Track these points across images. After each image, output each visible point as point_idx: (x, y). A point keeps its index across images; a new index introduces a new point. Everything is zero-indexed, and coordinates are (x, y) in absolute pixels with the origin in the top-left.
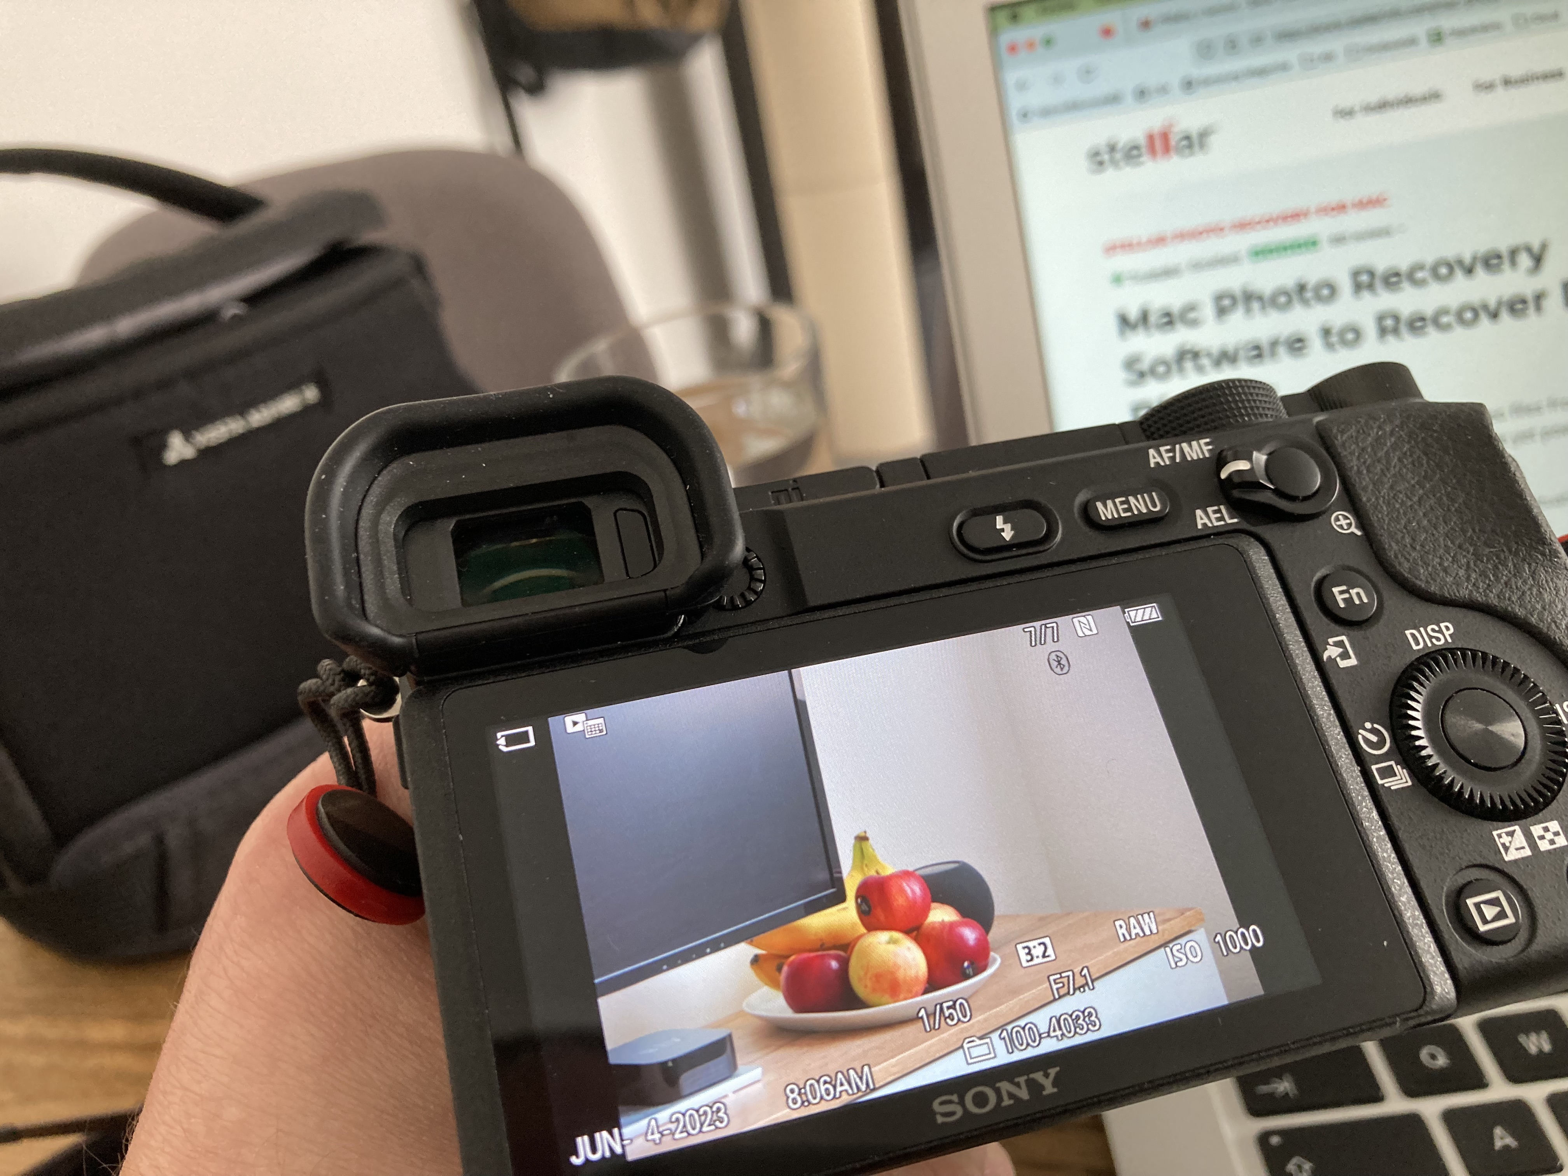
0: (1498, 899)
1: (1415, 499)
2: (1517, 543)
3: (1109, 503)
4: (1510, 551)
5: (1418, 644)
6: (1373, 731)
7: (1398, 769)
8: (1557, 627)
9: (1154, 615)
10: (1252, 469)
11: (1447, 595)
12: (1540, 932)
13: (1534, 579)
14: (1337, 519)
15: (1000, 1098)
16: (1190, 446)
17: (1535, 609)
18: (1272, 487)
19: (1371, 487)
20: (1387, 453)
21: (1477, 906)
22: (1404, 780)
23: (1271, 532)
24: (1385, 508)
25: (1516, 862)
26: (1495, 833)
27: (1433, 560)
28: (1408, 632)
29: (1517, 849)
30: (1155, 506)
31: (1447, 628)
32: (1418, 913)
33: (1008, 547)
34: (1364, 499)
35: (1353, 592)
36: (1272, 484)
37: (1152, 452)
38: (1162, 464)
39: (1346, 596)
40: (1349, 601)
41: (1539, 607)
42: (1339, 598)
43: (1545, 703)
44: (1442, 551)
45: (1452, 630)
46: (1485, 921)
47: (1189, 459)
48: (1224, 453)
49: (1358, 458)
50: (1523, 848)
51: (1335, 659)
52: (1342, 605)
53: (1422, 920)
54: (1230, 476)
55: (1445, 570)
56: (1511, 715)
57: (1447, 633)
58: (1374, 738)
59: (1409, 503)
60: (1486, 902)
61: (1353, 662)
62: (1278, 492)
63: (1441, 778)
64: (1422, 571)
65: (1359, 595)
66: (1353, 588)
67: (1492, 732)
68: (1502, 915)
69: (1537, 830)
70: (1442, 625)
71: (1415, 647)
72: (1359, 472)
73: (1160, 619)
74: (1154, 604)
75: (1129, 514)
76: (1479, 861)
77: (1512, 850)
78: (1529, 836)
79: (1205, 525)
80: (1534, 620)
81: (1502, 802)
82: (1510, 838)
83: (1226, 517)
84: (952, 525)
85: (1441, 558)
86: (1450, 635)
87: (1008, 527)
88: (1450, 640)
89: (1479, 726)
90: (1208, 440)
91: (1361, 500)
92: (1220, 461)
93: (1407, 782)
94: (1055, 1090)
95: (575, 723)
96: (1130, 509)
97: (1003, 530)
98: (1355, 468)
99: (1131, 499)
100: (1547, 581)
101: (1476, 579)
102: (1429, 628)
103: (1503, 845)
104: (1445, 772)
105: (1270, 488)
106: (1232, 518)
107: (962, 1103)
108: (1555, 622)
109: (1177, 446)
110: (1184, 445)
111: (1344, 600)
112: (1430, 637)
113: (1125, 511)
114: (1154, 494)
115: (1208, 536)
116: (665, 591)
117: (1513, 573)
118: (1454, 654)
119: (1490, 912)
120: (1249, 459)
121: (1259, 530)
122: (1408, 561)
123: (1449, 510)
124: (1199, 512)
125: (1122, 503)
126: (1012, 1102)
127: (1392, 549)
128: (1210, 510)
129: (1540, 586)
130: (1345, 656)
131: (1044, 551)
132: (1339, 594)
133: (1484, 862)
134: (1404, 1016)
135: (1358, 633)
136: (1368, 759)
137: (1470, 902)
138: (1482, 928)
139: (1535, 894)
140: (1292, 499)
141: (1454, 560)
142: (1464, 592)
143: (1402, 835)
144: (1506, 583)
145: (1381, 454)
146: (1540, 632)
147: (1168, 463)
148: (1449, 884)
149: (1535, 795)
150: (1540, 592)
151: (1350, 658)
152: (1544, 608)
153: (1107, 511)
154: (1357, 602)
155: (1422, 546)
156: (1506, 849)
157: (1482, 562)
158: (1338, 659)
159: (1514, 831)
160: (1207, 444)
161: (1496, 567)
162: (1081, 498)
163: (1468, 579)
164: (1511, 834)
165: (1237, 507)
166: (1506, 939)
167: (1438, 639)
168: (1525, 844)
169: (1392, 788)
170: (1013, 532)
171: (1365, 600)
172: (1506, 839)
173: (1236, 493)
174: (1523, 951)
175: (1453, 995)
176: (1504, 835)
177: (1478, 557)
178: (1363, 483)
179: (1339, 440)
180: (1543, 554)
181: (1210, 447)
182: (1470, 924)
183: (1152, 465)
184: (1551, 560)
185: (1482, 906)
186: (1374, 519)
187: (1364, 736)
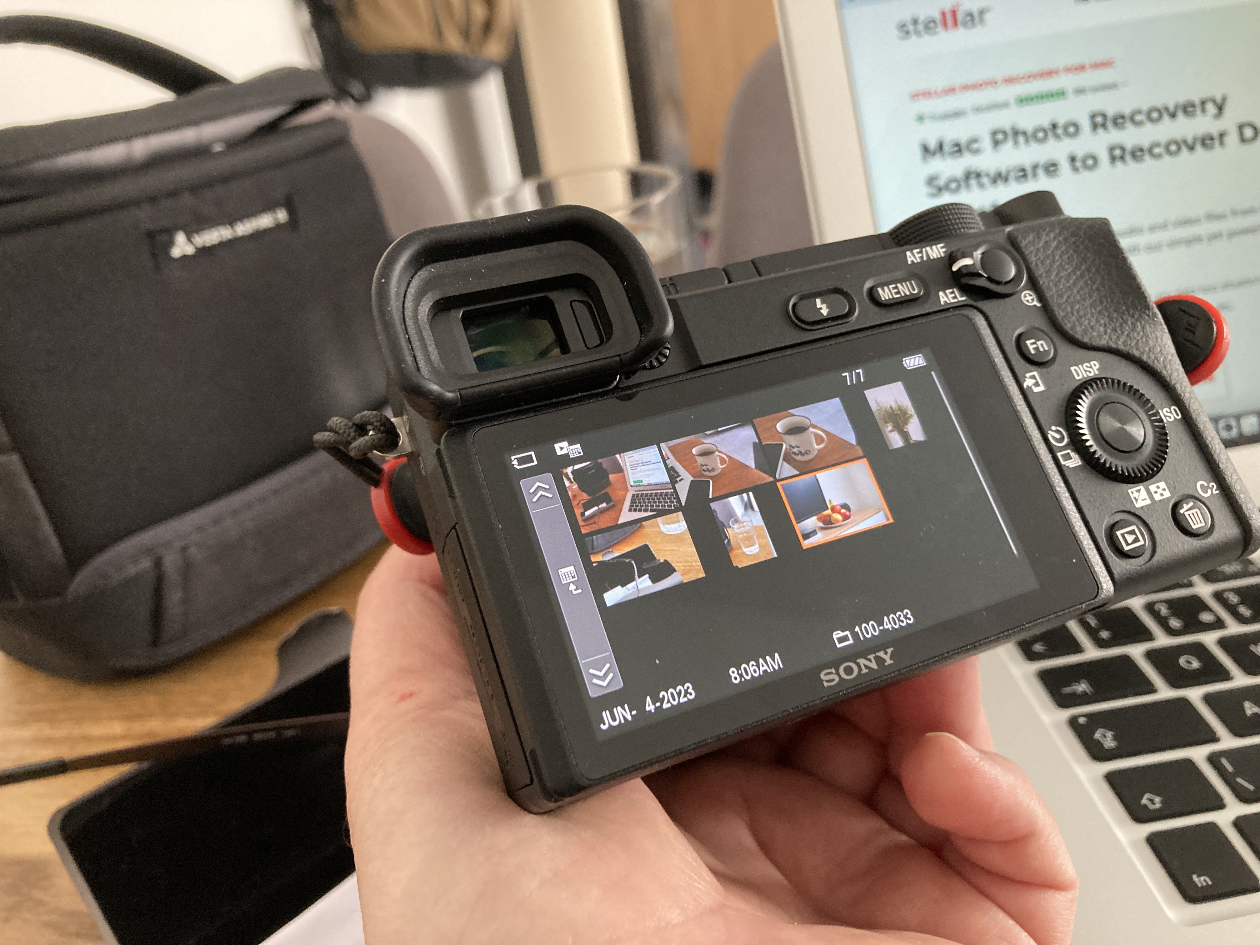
0: (1134, 530)
1: (1071, 282)
2: (1133, 309)
3: (886, 288)
4: (1129, 314)
5: (1078, 375)
6: (1058, 432)
7: (1073, 454)
8: (1158, 362)
9: (921, 362)
10: (974, 264)
11: (1094, 344)
12: (1159, 550)
13: (1143, 332)
14: (1025, 297)
15: (860, 669)
16: (932, 249)
17: (1144, 351)
18: (986, 275)
19: (1044, 275)
20: (1053, 252)
21: (1123, 535)
22: (1077, 462)
23: (987, 306)
24: (1054, 289)
25: (1142, 508)
26: (1130, 491)
27: (1084, 322)
28: (1072, 368)
29: (1143, 500)
30: (914, 290)
31: (1095, 365)
32: (1090, 542)
33: (826, 320)
34: (1041, 283)
35: (1039, 343)
36: (986, 273)
37: (908, 253)
38: (916, 262)
39: (1035, 346)
40: (1037, 349)
41: (1147, 349)
42: (1031, 348)
43: (1153, 410)
44: (1089, 315)
45: (1098, 366)
46: (1128, 544)
47: (932, 258)
48: (954, 254)
49: (1035, 256)
50: (1146, 499)
51: (1031, 387)
52: (1033, 352)
53: (1092, 546)
54: (960, 269)
55: (1092, 328)
56: (1136, 418)
57: (1095, 368)
58: (1058, 436)
59: (1068, 285)
60: (1128, 533)
61: (1041, 388)
62: (990, 279)
63: (1098, 459)
64: (1078, 329)
65: (1043, 345)
66: (1039, 340)
67: (1124, 429)
68: (1136, 540)
69: (1153, 488)
70: (1092, 363)
71: (1077, 378)
72: (1037, 265)
73: (925, 364)
74: (920, 355)
75: (898, 296)
76: (1122, 508)
77: (1139, 501)
78: (1148, 491)
79: (945, 302)
80: (1145, 358)
81: (1134, 472)
82: (1138, 493)
83: (958, 296)
84: (788, 306)
85: (1089, 320)
86: (1098, 370)
87: (824, 306)
88: (1097, 372)
89: (1118, 425)
90: (942, 245)
91: (1039, 283)
92: (951, 258)
93: (1078, 463)
94: (892, 662)
95: (562, 448)
96: (898, 293)
97: (821, 308)
98: (1034, 263)
99: (899, 285)
100: (1151, 333)
101: (1110, 333)
102: (1085, 365)
103: (1135, 498)
104: (1101, 455)
105: (985, 277)
106: (962, 296)
107: (838, 673)
108: (1157, 359)
109: (924, 250)
110: (928, 248)
111: (1034, 349)
112: (1086, 371)
113: (896, 293)
114: (913, 282)
115: (948, 309)
116: (619, 356)
117: (1131, 328)
118: (1101, 381)
119: (1130, 538)
120: (971, 256)
121: (980, 304)
122: (1070, 322)
123: (1092, 288)
124: (941, 294)
125: (894, 288)
126: (867, 671)
127: (1060, 314)
128: (948, 291)
129: (1147, 336)
130: (1037, 384)
131: (848, 322)
132: (1031, 345)
133: (1125, 509)
134: (1087, 603)
135: (1044, 370)
136: (1054, 448)
137: (1119, 533)
138: (1126, 548)
139: (1154, 527)
140: (998, 283)
141: (1097, 321)
142: (1103, 342)
143: (1078, 495)
144: (1128, 335)
145: (1049, 252)
146: (1149, 366)
147: (919, 261)
148: (1106, 522)
149: (1152, 466)
150: (1147, 340)
151: (1039, 385)
152: (1150, 350)
153: (885, 294)
154: (1042, 350)
155: (1078, 312)
156: (1137, 500)
157: (1113, 321)
158: (1033, 387)
159: (1140, 489)
160: (942, 248)
161: (1121, 325)
162: (868, 285)
163: (1106, 333)
164: (1139, 491)
165: (965, 289)
166: (1139, 554)
167: (1090, 372)
168: (1147, 497)
169: (1071, 467)
170: (828, 310)
171: (1046, 349)
172: (1136, 495)
173: (964, 280)
174: (1148, 561)
175: (1112, 589)
176: (1135, 492)
177: (1111, 319)
178: (1040, 272)
179: (1023, 244)
180: (1148, 316)
181: (944, 250)
182: (1120, 547)
183: (909, 263)
184: (1153, 320)
185: (1126, 535)
186: (1048, 295)
187: (1052, 435)
